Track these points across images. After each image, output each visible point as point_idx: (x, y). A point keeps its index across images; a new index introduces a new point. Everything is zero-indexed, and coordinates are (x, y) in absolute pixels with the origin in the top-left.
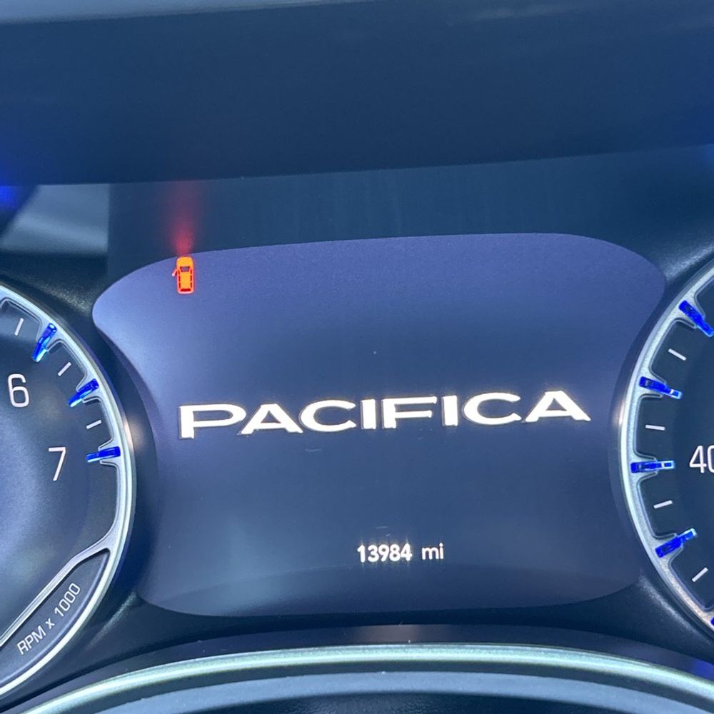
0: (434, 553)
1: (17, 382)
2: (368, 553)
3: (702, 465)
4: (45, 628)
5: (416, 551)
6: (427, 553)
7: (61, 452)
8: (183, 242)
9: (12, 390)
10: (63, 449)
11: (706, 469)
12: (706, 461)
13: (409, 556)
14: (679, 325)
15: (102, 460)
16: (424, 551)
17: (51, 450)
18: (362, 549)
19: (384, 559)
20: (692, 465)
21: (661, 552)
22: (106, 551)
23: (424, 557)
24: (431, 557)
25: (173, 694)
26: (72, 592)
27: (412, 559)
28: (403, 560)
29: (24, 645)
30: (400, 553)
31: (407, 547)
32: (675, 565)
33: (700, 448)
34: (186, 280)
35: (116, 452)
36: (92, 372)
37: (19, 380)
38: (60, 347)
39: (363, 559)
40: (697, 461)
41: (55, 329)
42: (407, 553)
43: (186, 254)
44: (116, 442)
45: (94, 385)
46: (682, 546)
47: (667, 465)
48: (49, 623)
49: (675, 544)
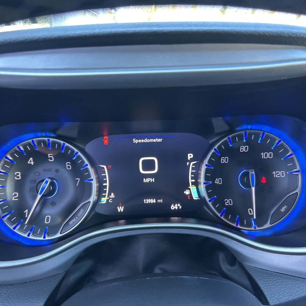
0: (160, 201)
1: (68, 164)
2: (146, 201)
3: (217, 182)
4: (76, 219)
5: (156, 201)
6: (159, 201)
7: (78, 180)
8: (105, 133)
9: (67, 166)
10: (79, 179)
11: (218, 183)
12: (218, 182)
13: (155, 202)
14: (213, 153)
15: (88, 182)
16: (158, 200)
17: (76, 179)
18: (145, 200)
19: (149, 202)
20: (215, 183)
21: (210, 201)
22: (90, 202)
23: (158, 202)
24: (160, 202)
25: (108, 235)
26: (82, 211)
27: (156, 202)
28: (154, 202)
29: (71, 223)
30: (153, 201)
31: (154, 200)
32: (213, 204)
33: (217, 179)
34: (106, 142)
35: (92, 180)
36: (87, 162)
37: (69, 163)
38: (79, 156)
39: (145, 202)
40: (216, 182)
41: (78, 152)
42: (154, 201)
43: (106, 136)
44: (92, 178)
45: (87, 165)
46: (214, 200)
47: (211, 182)
48: (76, 217)
49: (213, 199)
